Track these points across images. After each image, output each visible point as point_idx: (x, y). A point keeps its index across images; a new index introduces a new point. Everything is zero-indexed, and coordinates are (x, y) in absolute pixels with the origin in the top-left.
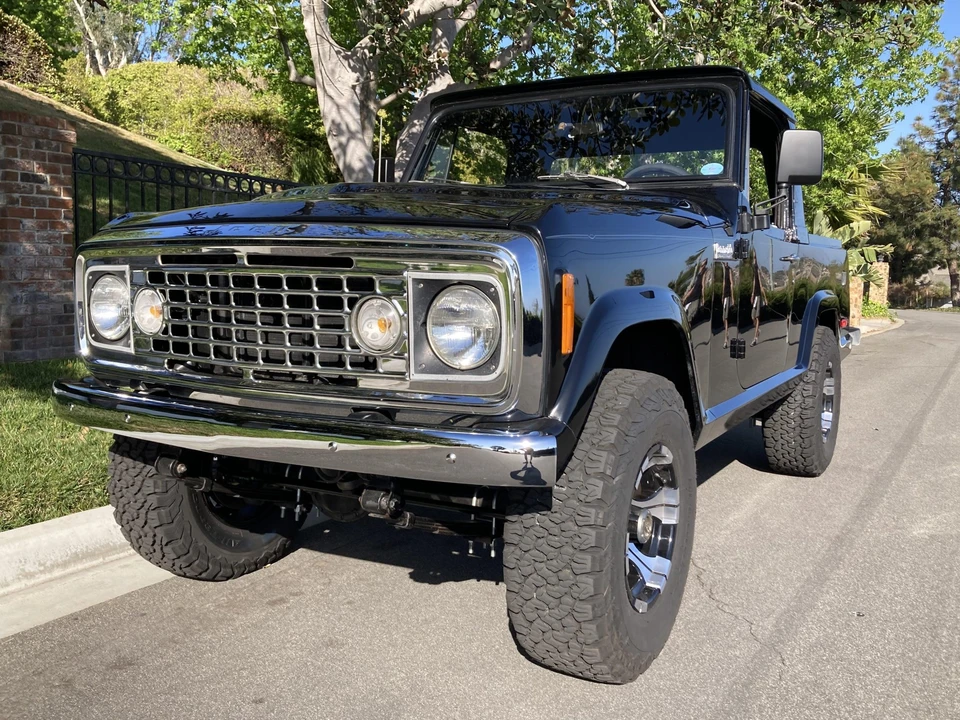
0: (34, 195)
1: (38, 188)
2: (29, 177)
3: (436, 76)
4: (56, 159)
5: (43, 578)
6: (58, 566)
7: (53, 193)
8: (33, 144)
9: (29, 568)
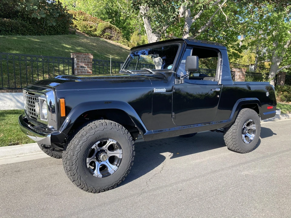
0: (83, 71)
1: (84, 69)
2: (82, 67)
3: (184, 35)
4: (89, 62)
5: (35, 153)
6: (39, 151)
7: (87, 70)
8: (83, 59)
9: (32, 151)
